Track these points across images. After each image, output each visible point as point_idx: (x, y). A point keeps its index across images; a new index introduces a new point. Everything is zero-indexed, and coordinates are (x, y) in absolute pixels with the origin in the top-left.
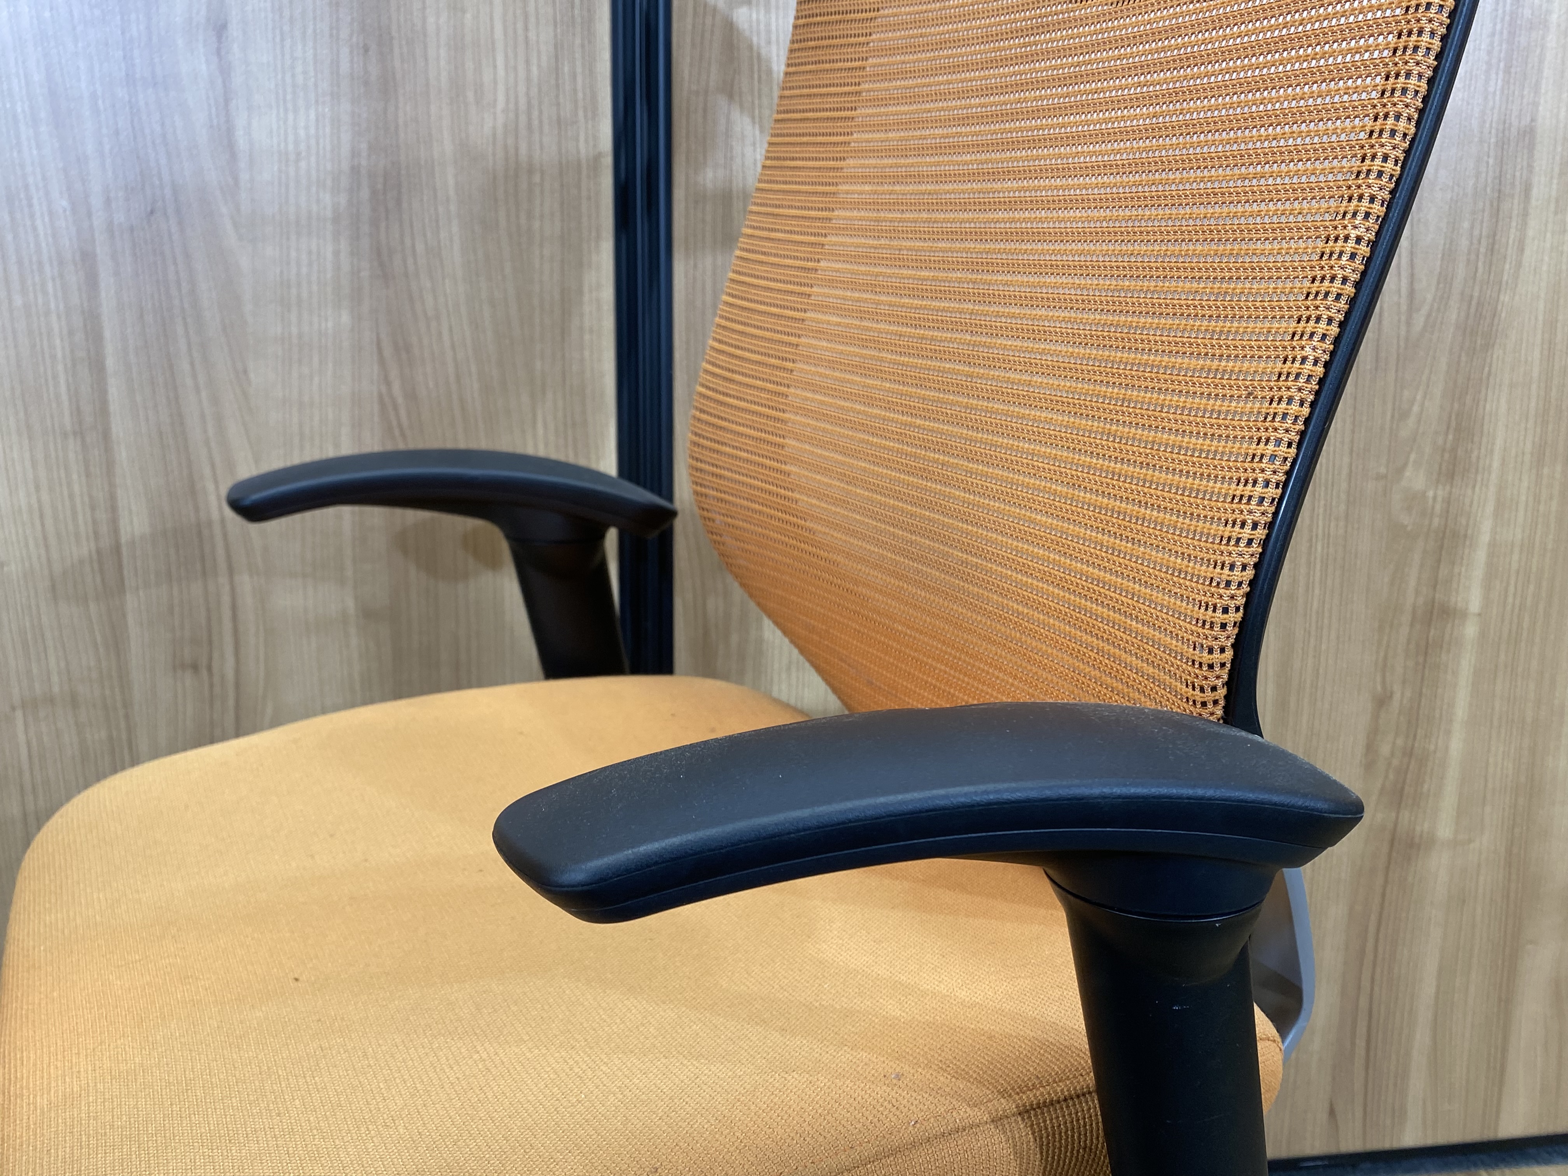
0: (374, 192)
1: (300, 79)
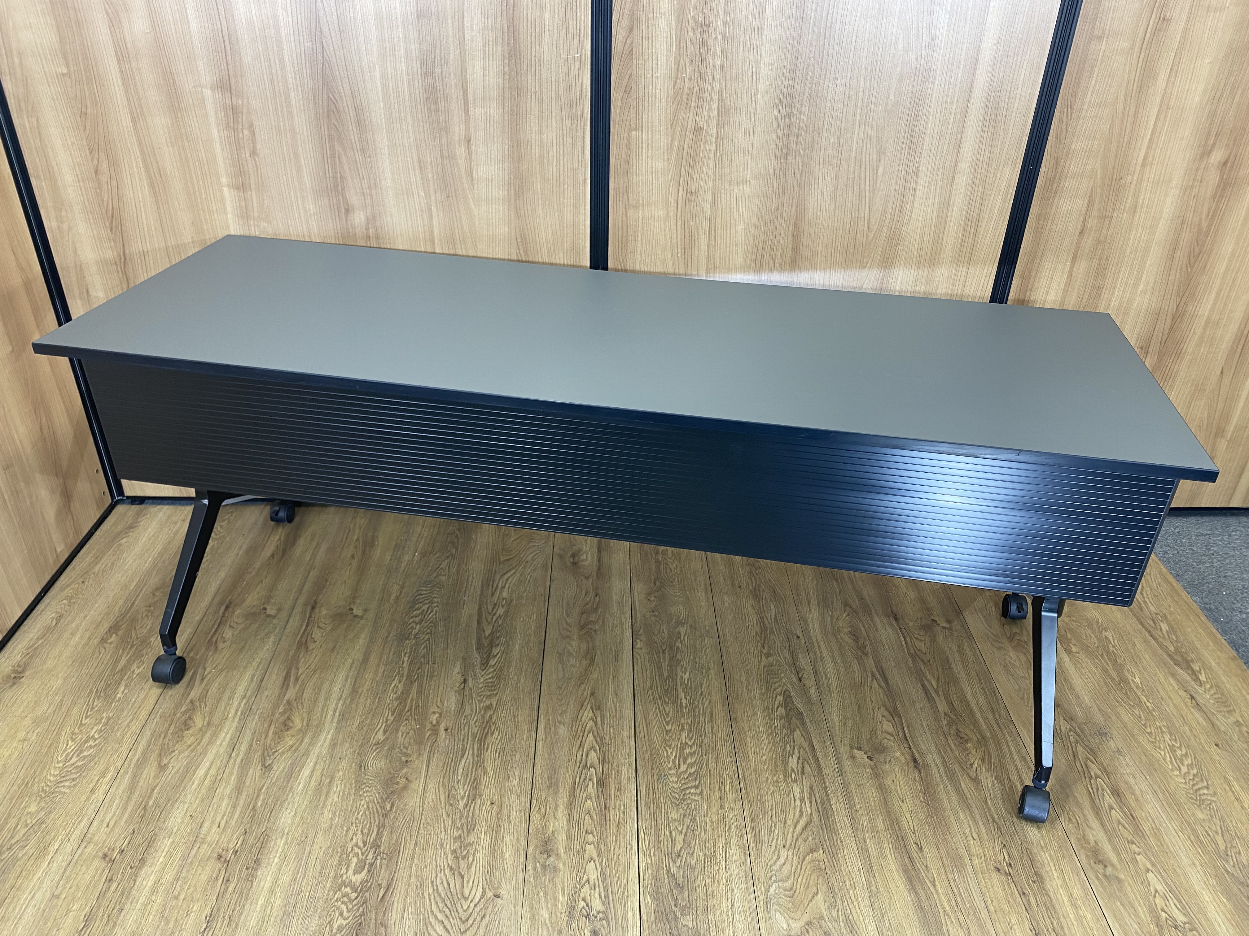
1: (493, 156)
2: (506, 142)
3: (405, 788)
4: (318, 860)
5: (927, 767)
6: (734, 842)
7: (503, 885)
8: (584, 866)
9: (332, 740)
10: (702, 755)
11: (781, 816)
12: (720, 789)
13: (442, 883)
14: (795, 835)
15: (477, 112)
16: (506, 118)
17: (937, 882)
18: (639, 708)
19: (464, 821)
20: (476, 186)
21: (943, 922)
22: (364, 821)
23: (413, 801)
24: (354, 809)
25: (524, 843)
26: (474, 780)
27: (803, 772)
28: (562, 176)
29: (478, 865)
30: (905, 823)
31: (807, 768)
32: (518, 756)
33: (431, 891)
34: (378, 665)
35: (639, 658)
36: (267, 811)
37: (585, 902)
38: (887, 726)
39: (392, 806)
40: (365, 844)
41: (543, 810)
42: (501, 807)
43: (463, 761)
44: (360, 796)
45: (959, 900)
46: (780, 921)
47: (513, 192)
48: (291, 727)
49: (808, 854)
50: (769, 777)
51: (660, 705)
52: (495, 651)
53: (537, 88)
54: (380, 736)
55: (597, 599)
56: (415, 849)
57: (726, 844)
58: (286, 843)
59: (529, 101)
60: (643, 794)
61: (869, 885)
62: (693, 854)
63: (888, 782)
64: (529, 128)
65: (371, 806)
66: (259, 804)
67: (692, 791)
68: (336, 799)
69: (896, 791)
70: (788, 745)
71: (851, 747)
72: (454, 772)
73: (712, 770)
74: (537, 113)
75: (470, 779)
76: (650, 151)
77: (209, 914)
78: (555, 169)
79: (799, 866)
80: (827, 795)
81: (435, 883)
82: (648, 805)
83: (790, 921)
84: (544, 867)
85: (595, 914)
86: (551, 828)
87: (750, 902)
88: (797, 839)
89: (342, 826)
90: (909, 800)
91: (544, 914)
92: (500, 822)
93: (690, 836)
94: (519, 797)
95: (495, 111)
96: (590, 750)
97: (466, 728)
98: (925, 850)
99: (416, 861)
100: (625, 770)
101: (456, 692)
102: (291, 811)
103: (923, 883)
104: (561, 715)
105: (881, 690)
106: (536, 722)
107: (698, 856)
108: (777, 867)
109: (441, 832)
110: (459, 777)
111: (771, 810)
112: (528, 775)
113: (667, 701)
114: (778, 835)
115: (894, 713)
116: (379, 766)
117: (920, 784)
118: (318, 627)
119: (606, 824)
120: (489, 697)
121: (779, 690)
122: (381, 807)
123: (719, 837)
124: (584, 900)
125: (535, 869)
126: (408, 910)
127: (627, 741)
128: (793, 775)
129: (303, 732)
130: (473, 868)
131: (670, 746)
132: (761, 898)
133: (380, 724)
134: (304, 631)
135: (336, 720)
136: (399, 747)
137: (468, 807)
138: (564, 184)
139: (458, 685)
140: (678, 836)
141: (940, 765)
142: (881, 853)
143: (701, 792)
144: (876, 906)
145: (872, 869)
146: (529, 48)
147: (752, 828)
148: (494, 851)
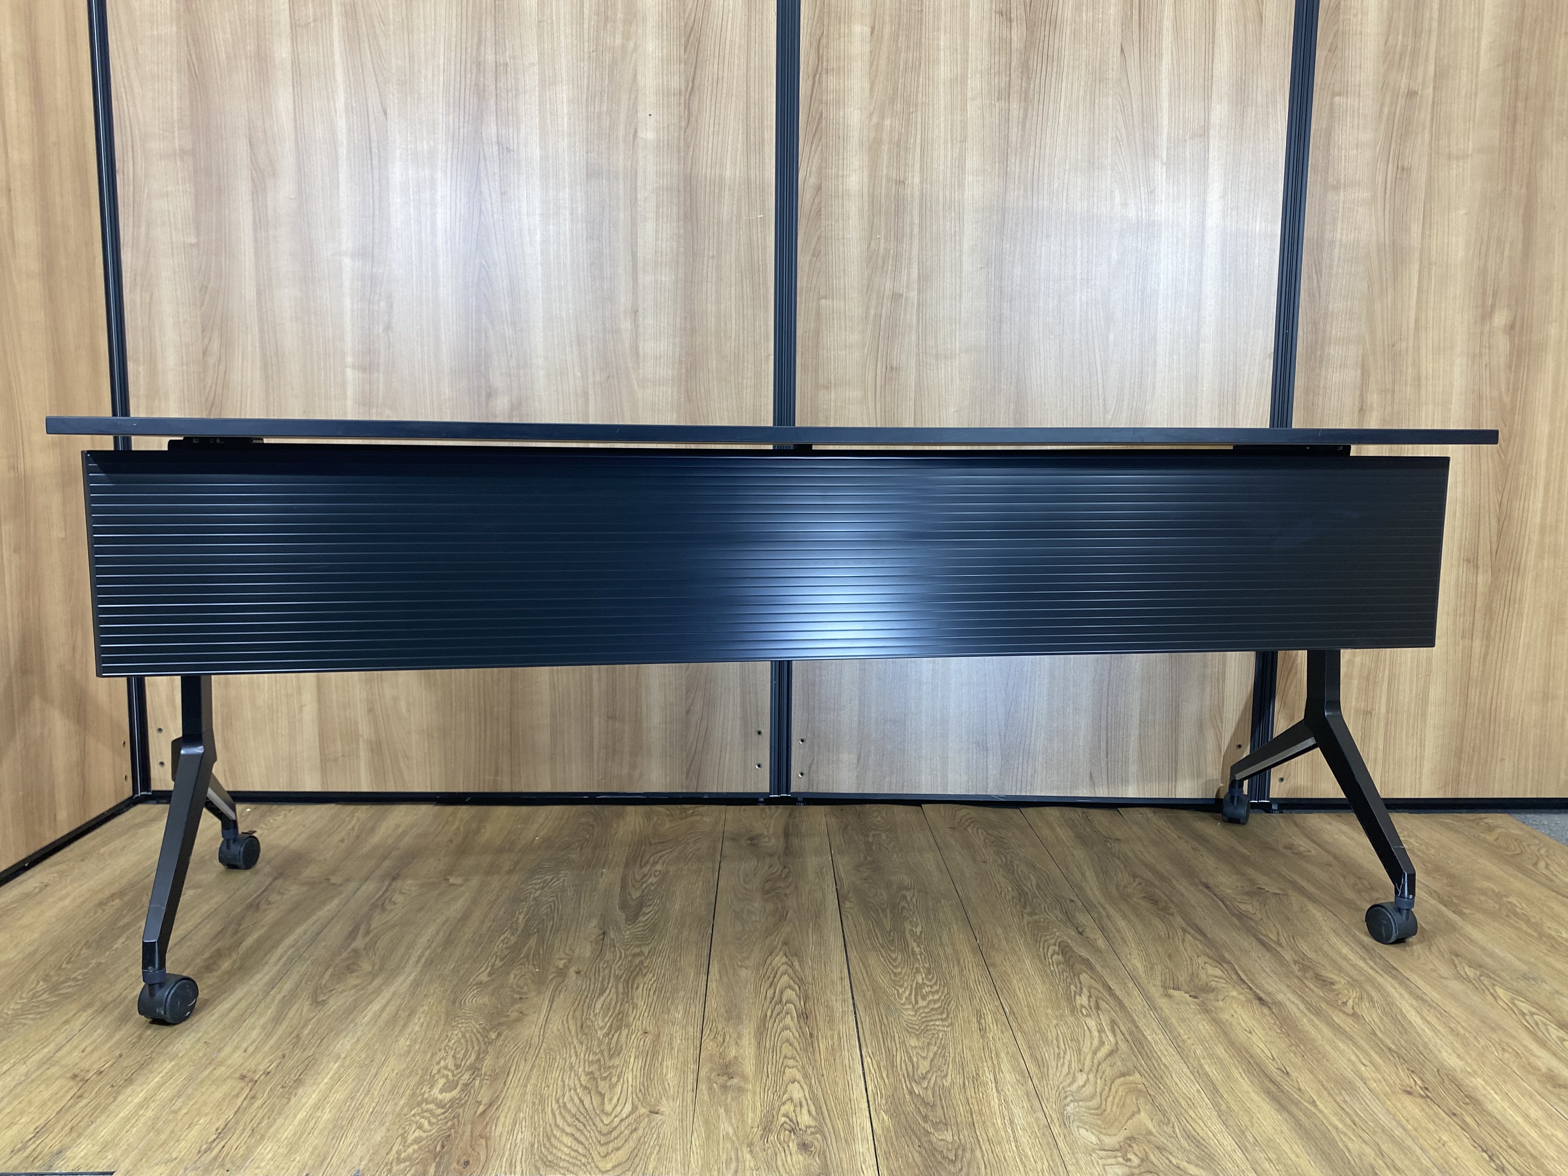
0: (687, 370)
1: (662, 329)
2: (678, 313)
3: (518, 1020)
4: (388, 1081)
5: (1279, 1004)
6: (1006, 1066)
7: (664, 1101)
8: (784, 1085)
9: (415, 980)
10: (948, 993)
11: (1073, 1045)
12: (979, 1023)
13: (572, 1099)
14: (1095, 1061)
15: (646, 279)
16: (679, 286)
17: (1318, 1103)
18: (853, 955)
19: (604, 1047)
20: (641, 364)
21: (1337, 1139)
22: (457, 1047)
23: (530, 1029)
24: (443, 1037)
25: (693, 1067)
26: (619, 1013)
27: (1098, 1007)
28: (741, 352)
29: (625, 1085)
30: (1258, 1051)
31: (1103, 1005)
32: (682, 993)
33: (555, 1106)
34: (483, 922)
35: (849, 915)
36: (316, 1037)
37: (788, 1117)
38: (1214, 971)
39: (499, 1035)
40: (457, 1067)
41: (720, 1039)
42: (658, 1036)
43: (602, 999)
44: (453, 1027)
45: (1356, 1119)
46: (1088, 1137)
47: (684, 371)
48: (356, 971)
49: (1119, 1077)
50: (1049, 1011)
51: (882, 951)
52: (646, 910)
53: (715, 253)
54: (484, 977)
55: (787, 870)
56: (531, 1070)
57: (994, 1068)
58: (342, 1066)
59: (705, 267)
60: (867, 1026)
61: (1216, 1105)
62: (945, 1076)
63: (1225, 1016)
64: (704, 297)
65: (467, 1035)
66: (306, 1032)
67: (937, 1023)
68: (417, 1028)
69: (1240, 1024)
70: (1073, 987)
71: (1165, 987)
72: (589, 1007)
73: (965, 1007)
74: (714, 279)
75: (613, 1013)
76: (843, 322)
77: (222, 1127)
78: (733, 344)
79: (1107, 1089)
80: (1137, 1027)
81: (561, 1101)
82: (873, 1034)
83: (1102, 1137)
84: (725, 1088)
85: (804, 1128)
86: (733, 1053)
87: (1037, 1119)
88: (1099, 1064)
89: (425, 1052)
90: (1259, 1031)
91: (726, 1127)
92: (658, 1047)
93: (939, 1061)
94: (684, 1027)
95: (667, 278)
96: (786, 988)
97: (607, 972)
98: (1294, 1074)
99: (533, 1081)
100: (838, 1006)
101: (591, 942)
102: (352, 1037)
103: (1297, 1104)
104: (740, 961)
105: (1198, 943)
106: (706, 966)
107: (952, 1078)
108: (1074, 1087)
109: (570, 1056)
110: (597, 1011)
111: (1057, 1040)
112: (696, 1009)
113: (893, 948)
114: (1070, 1062)
115: (1220, 961)
116: (481, 1002)
117: (1272, 1018)
118: (400, 892)
119: (814, 1051)
120: (639, 946)
121: (1053, 941)
122: (482, 1036)
123: (982, 1062)
124: (786, 1115)
125: (710, 1089)
126: (521, 1123)
127: (839, 982)
128: (1084, 1010)
129: (373, 975)
130: (618, 1089)
131: (901, 986)
132: (1054, 1116)
133: (484, 968)
134: (381, 896)
135: (420, 965)
136: (511, 987)
137: (610, 1036)
138: (743, 362)
139: (594, 936)
140: (921, 1062)
141: (1298, 1002)
142: (1229, 1077)
143: (952, 1024)
144: (1231, 1123)
145: (1217, 1091)
146: (707, 209)
147: (1031, 1055)
148: (649, 1074)
